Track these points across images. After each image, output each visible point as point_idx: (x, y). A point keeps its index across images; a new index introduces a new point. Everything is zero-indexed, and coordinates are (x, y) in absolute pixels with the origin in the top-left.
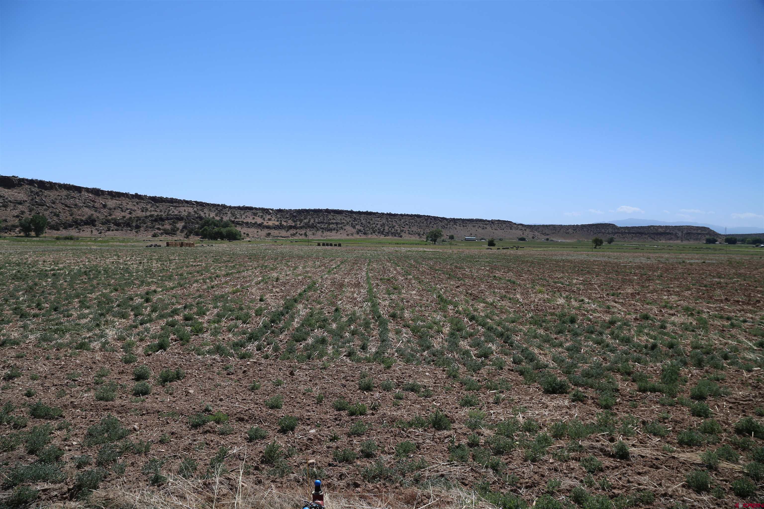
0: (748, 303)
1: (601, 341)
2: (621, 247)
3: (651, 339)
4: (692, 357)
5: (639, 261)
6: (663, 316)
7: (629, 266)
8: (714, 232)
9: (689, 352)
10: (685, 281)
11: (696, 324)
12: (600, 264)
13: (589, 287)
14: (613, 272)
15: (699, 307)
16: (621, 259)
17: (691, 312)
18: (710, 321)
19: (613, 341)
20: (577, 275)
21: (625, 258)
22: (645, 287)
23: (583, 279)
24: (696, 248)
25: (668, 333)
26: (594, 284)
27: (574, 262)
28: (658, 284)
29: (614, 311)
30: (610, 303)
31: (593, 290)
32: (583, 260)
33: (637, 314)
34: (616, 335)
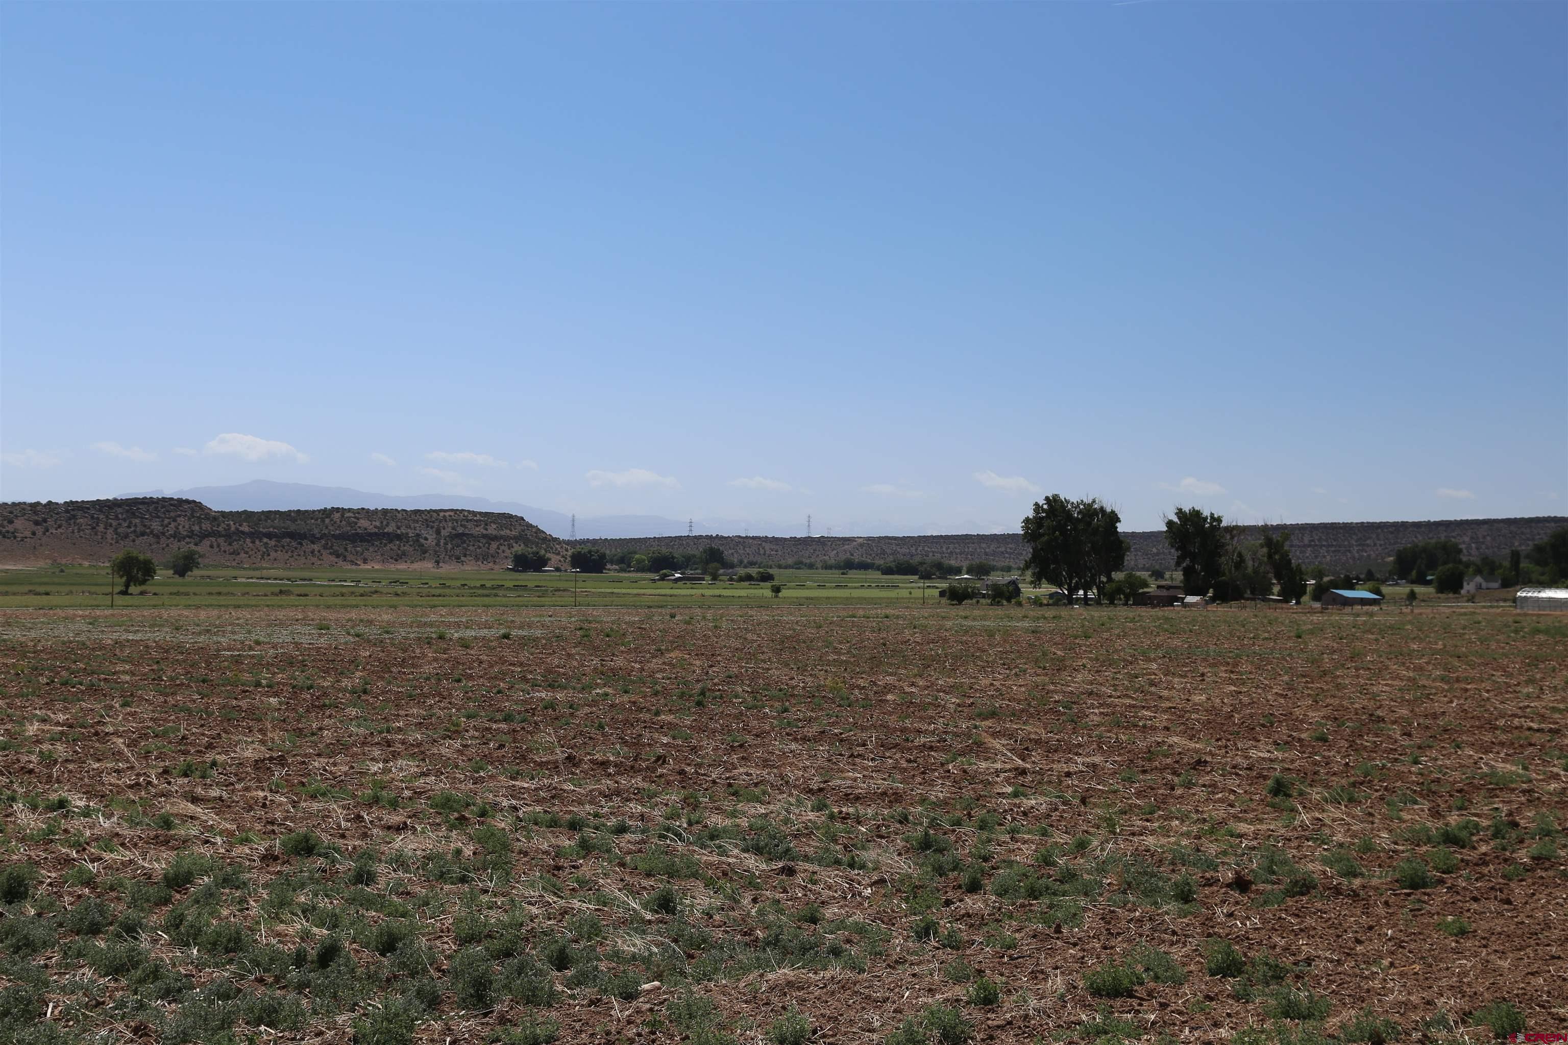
0: (632, 767)
1: (130, 959)
2: (224, 590)
3: (321, 925)
4: (456, 974)
5: (289, 639)
6: (365, 836)
7: (253, 657)
8: (539, 531)
9: (448, 957)
10: (442, 705)
11: (474, 853)
12: (142, 657)
13: (92, 747)
14: (189, 686)
15: (487, 794)
16: (224, 632)
17: (458, 812)
18: (518, 840)
19: (178, 954)
20: (45, 703)
21: (237, 629)
22: (306, 735)
23: (68, 719)
24: (483, 586)
25: (379, 895)
26: (113, 734)
27: (35, 652)
28: (351, 720)
29: (187, 835)
30: (172, 804)
31: (107, 758)
32: (71, 642)
33: (273, 836)
34: (192, 926)
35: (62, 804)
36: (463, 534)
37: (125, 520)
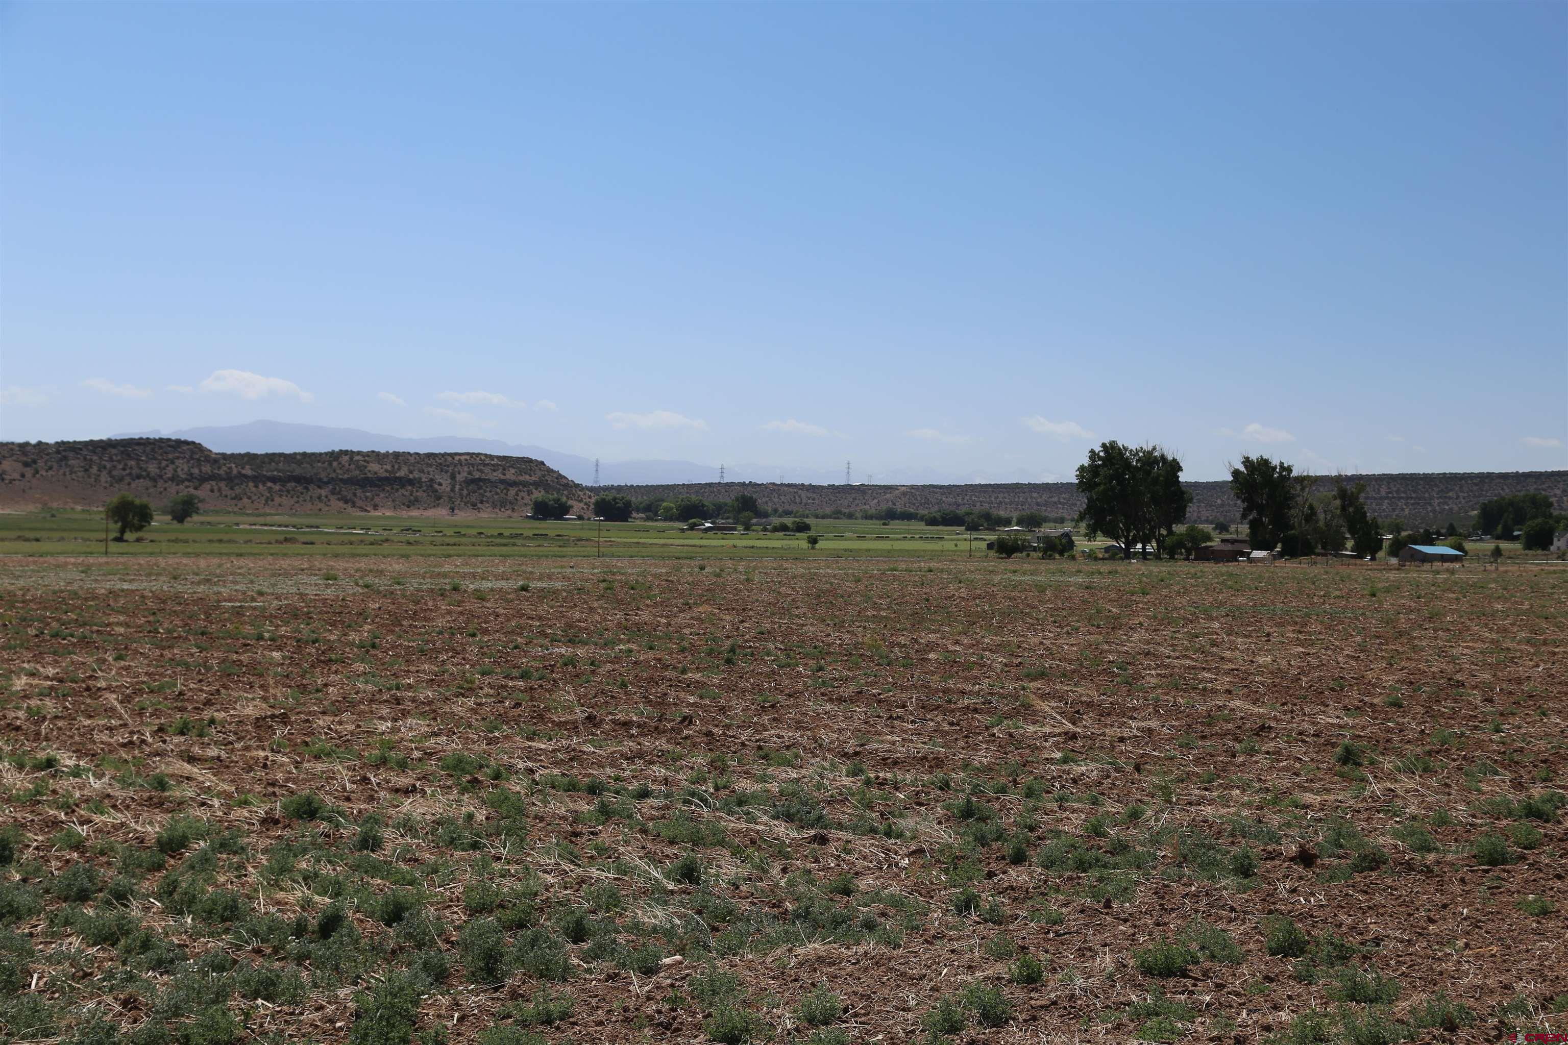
0: (656, 728)
1: (120, 927)
2: (225, 537)
3: (324, 893)
4: (466, 947)
5: (294, 590)
6: (371, 799)
7: (255, 608)
8: (560, 477)
9: (457, 928)
10: (455, 660)
11: (487, 818)
12: (137, 607)
13: (84, 703)
14: (186, 639)
15: (501, 755)
16: (224, 582)
17: (471, 774)
18: (534, 804)
19: (172, 923)
20: (34, 656)
21: (238, 578)
22: (310, 692)
23: (58, 673)
24: (500, 535)
25: (385, 862)
26: (105, 689)
27: (23, 602)
28: (359, 676)
29: (182, 797)
30: (167, 764)
31: (99, 715)
32: (62, 592)
33: (273, 799)
34: (186, 894)
35: (50, 763)
36: (480, 479)
37: (119, 461)
